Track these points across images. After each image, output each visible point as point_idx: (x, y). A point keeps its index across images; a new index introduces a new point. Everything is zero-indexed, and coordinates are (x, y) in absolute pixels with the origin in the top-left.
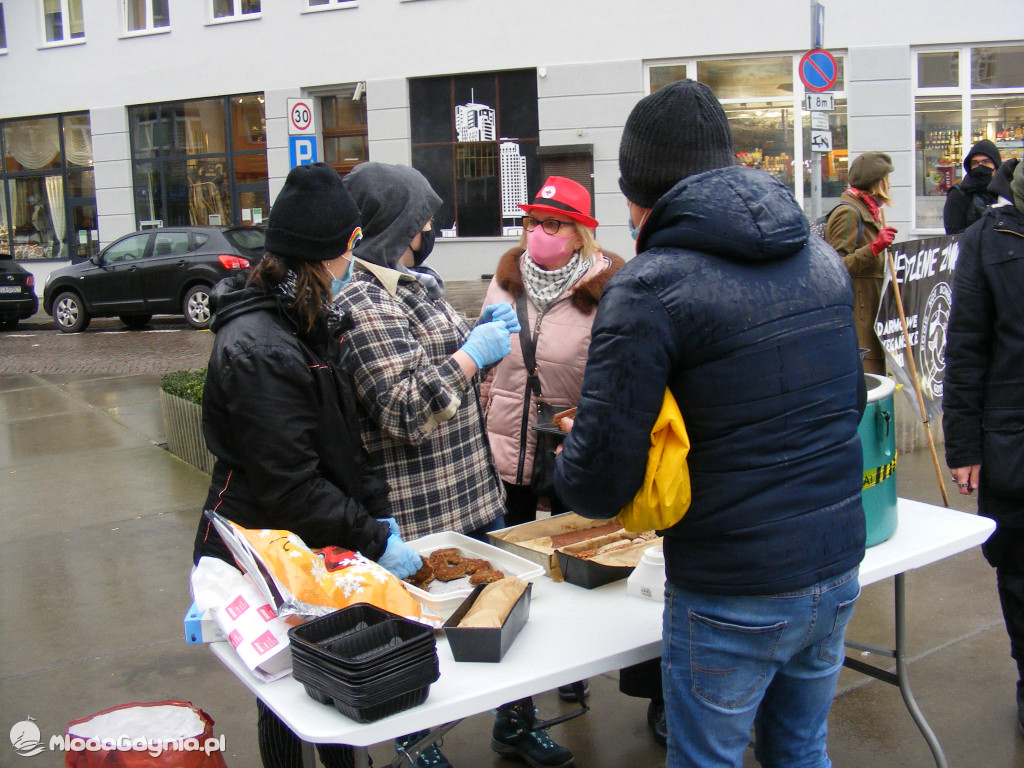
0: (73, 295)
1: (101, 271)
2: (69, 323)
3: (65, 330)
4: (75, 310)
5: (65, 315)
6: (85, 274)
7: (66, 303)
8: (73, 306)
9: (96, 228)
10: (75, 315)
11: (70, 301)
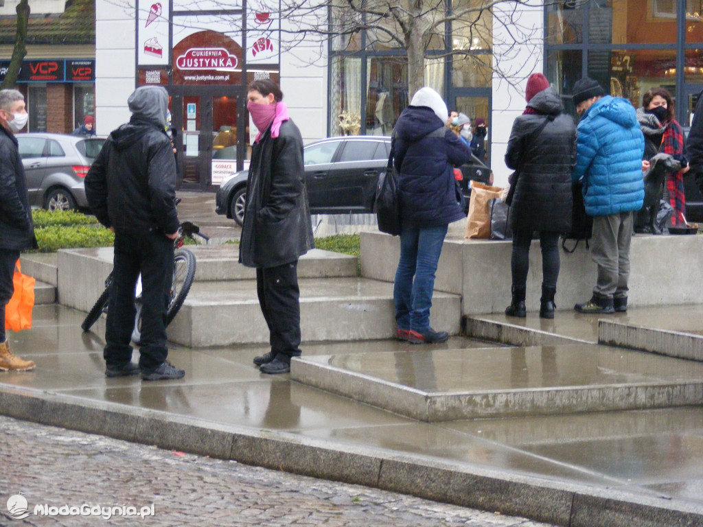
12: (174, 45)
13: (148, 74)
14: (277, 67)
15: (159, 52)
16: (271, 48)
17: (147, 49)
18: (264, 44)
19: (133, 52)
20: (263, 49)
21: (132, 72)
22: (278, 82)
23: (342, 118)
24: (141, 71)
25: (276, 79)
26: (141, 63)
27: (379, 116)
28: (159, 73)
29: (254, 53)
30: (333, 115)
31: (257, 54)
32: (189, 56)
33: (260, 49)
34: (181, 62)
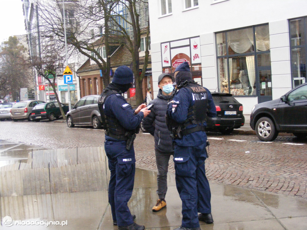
0: (268, 119)
1: (287, 105)
2: (265, 135)
3: (262, 139)
4: (269, 128)
5: (263, 131)
6: (277, 107)
7: (263, 123)
8: (268, 125)
9: (270, 81)
10: (269, 131)
11: (266, 123)
12: (172, 59)
13: (166, 69)
14: (200, 64)
15: (168, 62)
16: (199, 58)
17: (165, 61)
18: (196, 56)
19: (161, 62)
20: (196, 58)
21: (161, 69)
22: (201, 69)
23: (223, 81)
24: (164, 68)
25: (200, 68)
26: (163, 66)
27: (240, 79)
28: (168, 69)
29: (194, 60)
30: (219, 80)
31: (195, 60)
32: (176, 63)
33: (195, 58)
34: (174, 65)
